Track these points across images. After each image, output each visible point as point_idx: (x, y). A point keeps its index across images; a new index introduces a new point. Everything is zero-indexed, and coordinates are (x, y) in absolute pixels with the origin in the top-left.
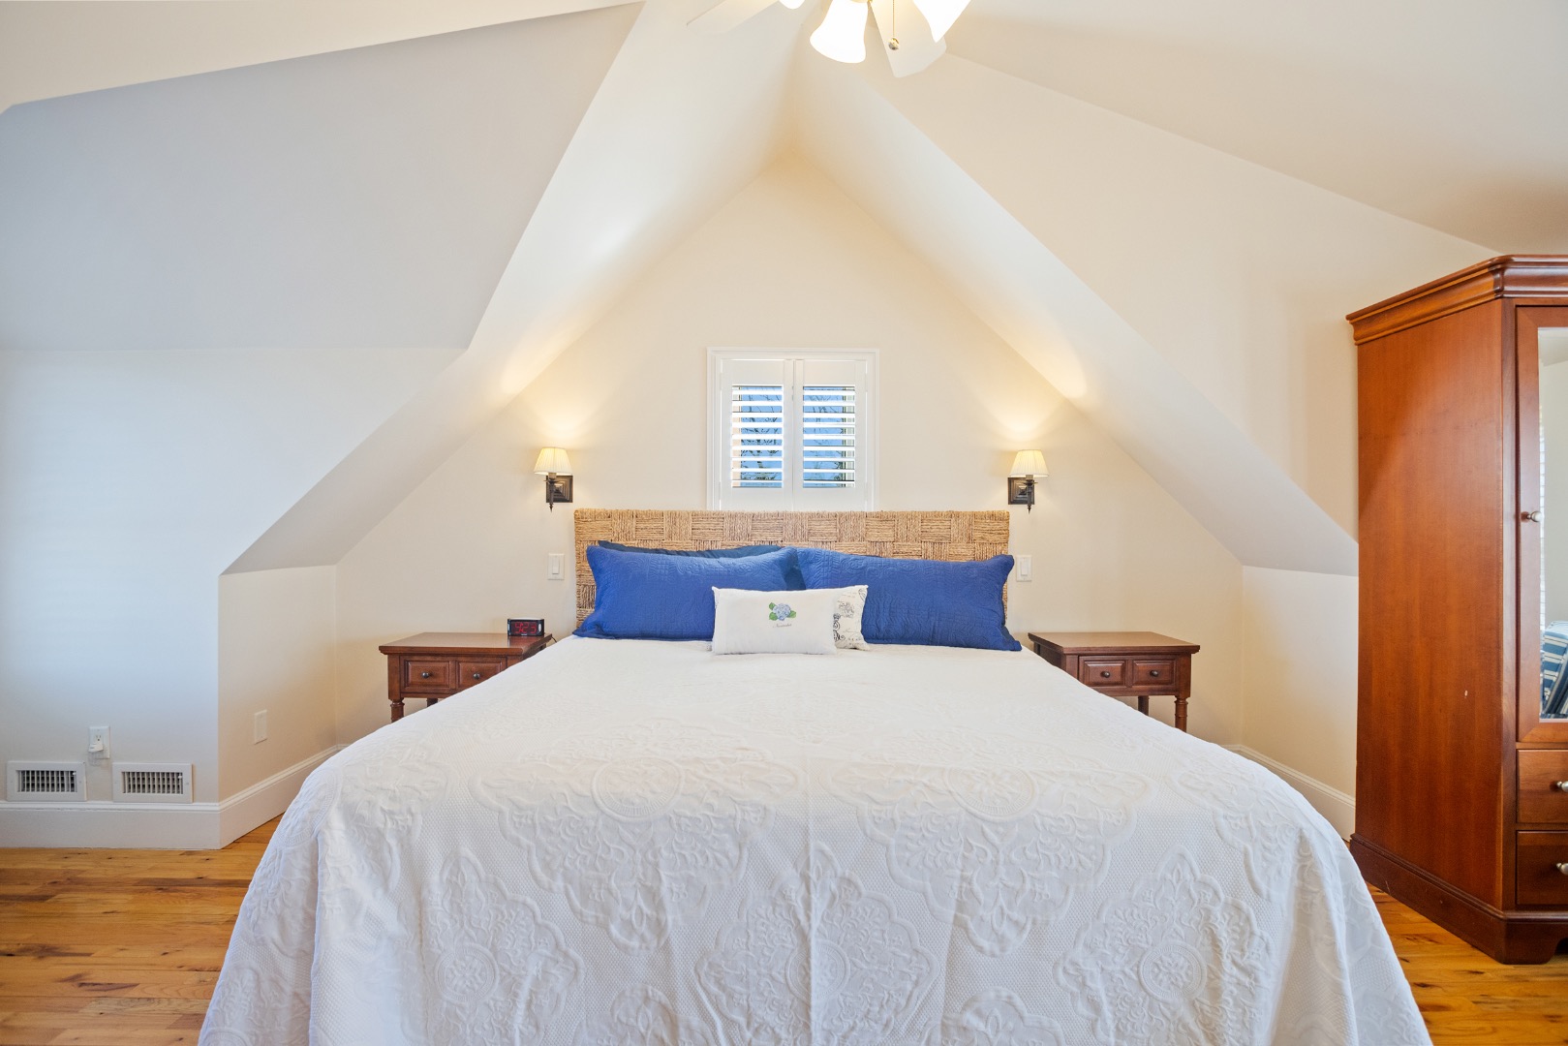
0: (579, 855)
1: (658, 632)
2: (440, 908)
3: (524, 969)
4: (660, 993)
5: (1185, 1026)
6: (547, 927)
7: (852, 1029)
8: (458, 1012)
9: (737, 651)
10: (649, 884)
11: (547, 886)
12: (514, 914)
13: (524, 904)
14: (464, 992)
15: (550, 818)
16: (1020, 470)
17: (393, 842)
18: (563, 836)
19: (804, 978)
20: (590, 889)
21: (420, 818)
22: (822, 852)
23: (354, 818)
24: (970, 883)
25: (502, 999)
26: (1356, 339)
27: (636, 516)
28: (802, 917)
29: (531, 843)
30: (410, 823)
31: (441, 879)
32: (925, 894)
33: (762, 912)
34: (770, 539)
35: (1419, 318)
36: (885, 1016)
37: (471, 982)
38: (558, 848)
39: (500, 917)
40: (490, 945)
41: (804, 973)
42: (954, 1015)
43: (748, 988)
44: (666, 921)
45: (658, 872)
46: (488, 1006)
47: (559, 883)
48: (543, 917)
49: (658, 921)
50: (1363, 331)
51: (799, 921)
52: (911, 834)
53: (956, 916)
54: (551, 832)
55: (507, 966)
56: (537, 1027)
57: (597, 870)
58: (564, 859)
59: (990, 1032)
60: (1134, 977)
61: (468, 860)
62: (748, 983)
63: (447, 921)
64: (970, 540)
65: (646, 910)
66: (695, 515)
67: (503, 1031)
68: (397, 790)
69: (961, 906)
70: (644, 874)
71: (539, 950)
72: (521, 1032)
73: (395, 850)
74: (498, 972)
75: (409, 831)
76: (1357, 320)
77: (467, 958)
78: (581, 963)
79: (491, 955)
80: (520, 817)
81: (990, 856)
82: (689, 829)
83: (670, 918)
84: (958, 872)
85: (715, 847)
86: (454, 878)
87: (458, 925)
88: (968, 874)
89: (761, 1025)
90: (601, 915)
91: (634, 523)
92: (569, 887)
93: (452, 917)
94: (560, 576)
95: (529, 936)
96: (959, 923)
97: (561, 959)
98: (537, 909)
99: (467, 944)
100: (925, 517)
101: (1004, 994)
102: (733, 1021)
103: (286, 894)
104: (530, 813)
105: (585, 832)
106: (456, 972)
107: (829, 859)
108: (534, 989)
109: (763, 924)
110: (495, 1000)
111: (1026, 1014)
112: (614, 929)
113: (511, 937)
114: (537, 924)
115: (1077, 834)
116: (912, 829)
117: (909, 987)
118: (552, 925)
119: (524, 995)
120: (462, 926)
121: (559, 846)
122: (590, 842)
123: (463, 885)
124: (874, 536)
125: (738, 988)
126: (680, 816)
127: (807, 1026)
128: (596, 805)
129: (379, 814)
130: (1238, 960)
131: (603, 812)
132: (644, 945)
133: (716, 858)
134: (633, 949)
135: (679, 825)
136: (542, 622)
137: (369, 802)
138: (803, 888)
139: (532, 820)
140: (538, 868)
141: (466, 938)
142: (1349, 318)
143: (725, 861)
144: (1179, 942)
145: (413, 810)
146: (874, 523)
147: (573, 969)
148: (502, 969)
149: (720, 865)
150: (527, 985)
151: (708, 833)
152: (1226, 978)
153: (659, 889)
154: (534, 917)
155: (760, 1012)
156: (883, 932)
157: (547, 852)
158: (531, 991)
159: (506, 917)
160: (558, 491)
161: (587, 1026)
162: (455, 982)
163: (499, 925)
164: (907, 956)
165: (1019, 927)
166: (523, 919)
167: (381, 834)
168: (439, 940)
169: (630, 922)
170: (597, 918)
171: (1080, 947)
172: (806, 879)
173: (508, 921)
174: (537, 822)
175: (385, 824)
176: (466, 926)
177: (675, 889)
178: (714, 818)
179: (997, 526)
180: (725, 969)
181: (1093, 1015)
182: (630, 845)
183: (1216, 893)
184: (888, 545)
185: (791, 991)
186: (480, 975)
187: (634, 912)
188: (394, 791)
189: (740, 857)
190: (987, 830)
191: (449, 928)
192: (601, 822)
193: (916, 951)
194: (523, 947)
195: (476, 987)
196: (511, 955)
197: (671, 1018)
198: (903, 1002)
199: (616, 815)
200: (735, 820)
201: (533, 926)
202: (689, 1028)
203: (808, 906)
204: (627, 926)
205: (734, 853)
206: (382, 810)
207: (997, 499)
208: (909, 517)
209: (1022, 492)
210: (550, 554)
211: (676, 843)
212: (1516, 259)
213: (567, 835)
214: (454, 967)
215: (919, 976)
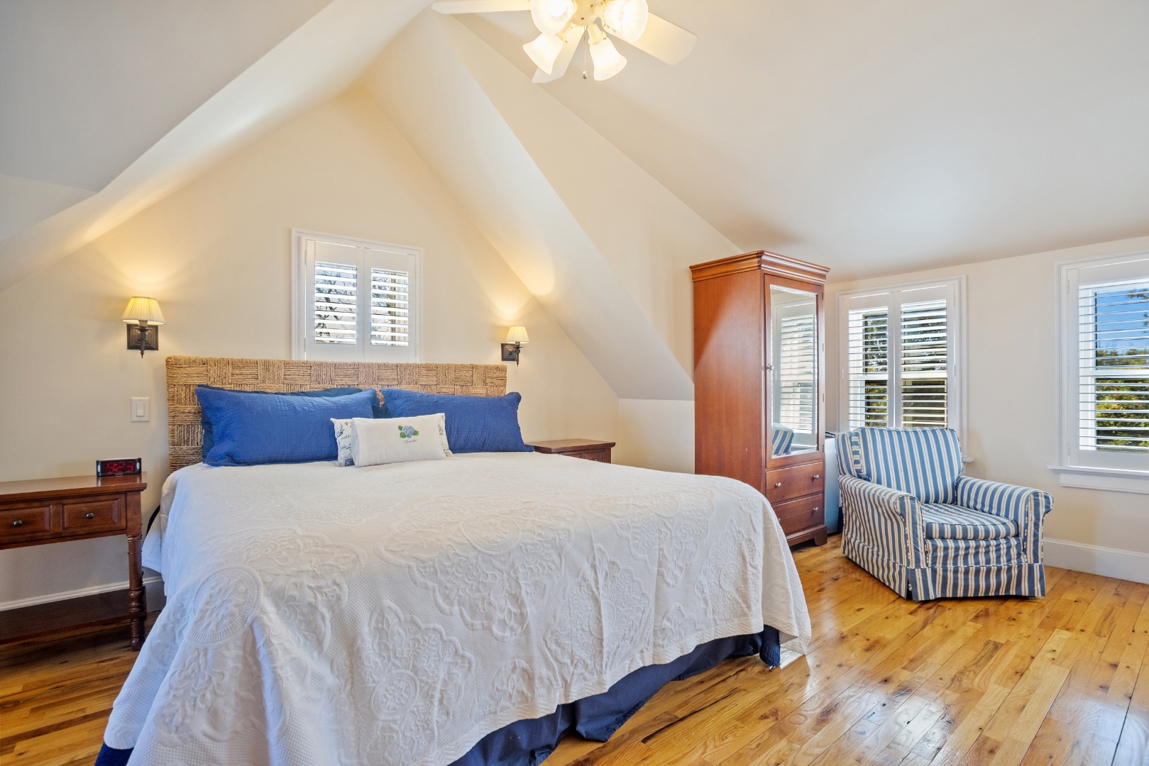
0: (468, 584)
1: (284, 458)
2: (372, 651)
3: (437, 676)
4: (523, 662)
5: (736, 600)
6: (451, 641)
7: (618, 647)
8: (392, 725)
9: (375, 463)
10: (513, 592)
11: (448, 612)
12: (427, 638)
13: (434, 629)
14: (394, 709)
15: (447, 564)
16: (511, 339)
17: (324, 611)
18: (456, 574)
19: (598, 625)
20: (477, 605)
21: (345, 586)
22: (600, 549)
23: (282, 599)
24: (663, 551)
25: (422, 704)
26: (693, 279)
27: (234, 364)
28: (595, 590)
29: (435, 585)
30: (339, 593)
31: (370, 629)
32: (645, 562)
33: (575, 593)
34: (349, 383)
35: (724, 273)
36: (632, 635)
37: (399, 699)
38: (453, 583)
39: (417, 644)
40: (411, 667)
41: (598, 621)
42: (659, 624)
43: (572, 640)
44: (527, 612)
45: (519, 583)
46: (414, 712)
47: (456, 608)
48: (447, 634)
49: (522, 614)
50: (696, 276)
51: (593, 592)
52: (637, 530)
53: (658, 571)
54: (447, 572)
55: (425, 678)
56: (448, 714)
57: (480, 592)
58: (458, 590)
59: (672, 627)
60: (717, 582)
61: (390, 609)
62: (572, 637)
63: (378, 660)
64: (485, 383)
65: (513, 610)
66: (286, 364)
67: (426, 726)
68: (315, 569)
69: (660, 565)
70: (510, 587)
71: (445, 659)
72: (437, 722)
73: (328, 616)
74: (418, 685)
75: (339, 598)
76: (695, 269)
77: (395, 682)
78: (473, 660)
79: (412, 674)
80: (425, 568)
81: (669, 536)
82: (533, 551)
83: (529, 610)
84: (657, 547)
85: (547, 559)
86: (380, 625)
87: (386, 660)
88: (661, 546)
89: (578, 660)
90: (485, 622)
91: (231, 369)
92: (463, 608)
93: (380, 655)
94: (146, 418)
95: (438, 652)
96: (660, 574)
97: (459, 661)
98: (443, 631)
99: (394, 672)
100: (458, 368)
101: (677, 606)
102: (564, 664)
103: (218, 684)
104: (431, 563)
105: (471, 567)
106: (388, 696)
107: (603, 553)
108: (443, 688)
109: (576, 599)
110: (417, 707)
111: (685, 614)
112: (495, 629)
113: (426, 655)
114: (444, 641)
115: (698, 517)
116: (637, 528)
117: (641, 615)
118: (454, 639)
119: (437, 695)
120: (389, 660)
121: (454, 582)
122: (475, 574)
123: (388, 628)
124: (424, 381)
125: (567, 642)
126: (526, 544)
127: (601, 652)
128: (475, 548)
129: (308, 591)
130: (752, 564)
131: (480, 552)
132: (514, 633)
133: (548, 566)
134: (507, 638)
135: (526, 550)
136: (140, 460)
137: (296, 584)
138: (593, 573)
139: (434, 568)
140: (440, 601)
141: (393, 667)
142: (691, 268)
143: (553, 567)
144: (732, 562)
145: (338, 581)
146: (424, 372)
147: (467, 665)
148: (422, 681)
149: (551, 569)
150: (439, 687)
151: (543, 551)
152: (749, 573)
153: (520, 593)
154: (441, 636)
155: (578, 653)
156: (629, 587)
157: (446, 588)
158: (442, 690)
159: (422, 643)
160: (142, 339)
161: (478, 701)
162: (388, 704)
163: (417, 650)
164: (639, 598)
165: (681, 569)
166: (434, 640)
167: (313, 607)
168: (374, 676)
169: (504, 621)
170: (483, 624)
171: (702, 574)
172: (594, 567)
173: (423, 645)
174: (438, 569)
175: (316, 598)
176: (392, 659)
177: (529, 591)
178: (545, 541)
179: (498, 374)
180: (561, 632)
181: (705, 607)
182: (499, 570)
183: (743, 535)
184: (433, 387)
185: (592, 635)
186: (405, 691)
187: (506, 613)
188: (314, 571)
189: (561, 562)
190: (666, 522)
191: (379, 664)
192: (480, 559)
193: (643, 594)
194: (435, 660)
195: (403, 701)
196: (427, 669)
197: (529, 676)
198: (638, 624)
199: (488, 552)
200: (555, 540)
201: (441, 643)
202: (541, 678)
203: (597, 582)
204: (503, 623)
205: (557, 560)
206: (310, 587)
207: (495, 358)
208: (447, 368)
209: (511, 353)
210: (133, 398)
211: (526, 561)
212: (766, 253)
213: (459, 573)
214: (386, 693)
215: (644, 608)
